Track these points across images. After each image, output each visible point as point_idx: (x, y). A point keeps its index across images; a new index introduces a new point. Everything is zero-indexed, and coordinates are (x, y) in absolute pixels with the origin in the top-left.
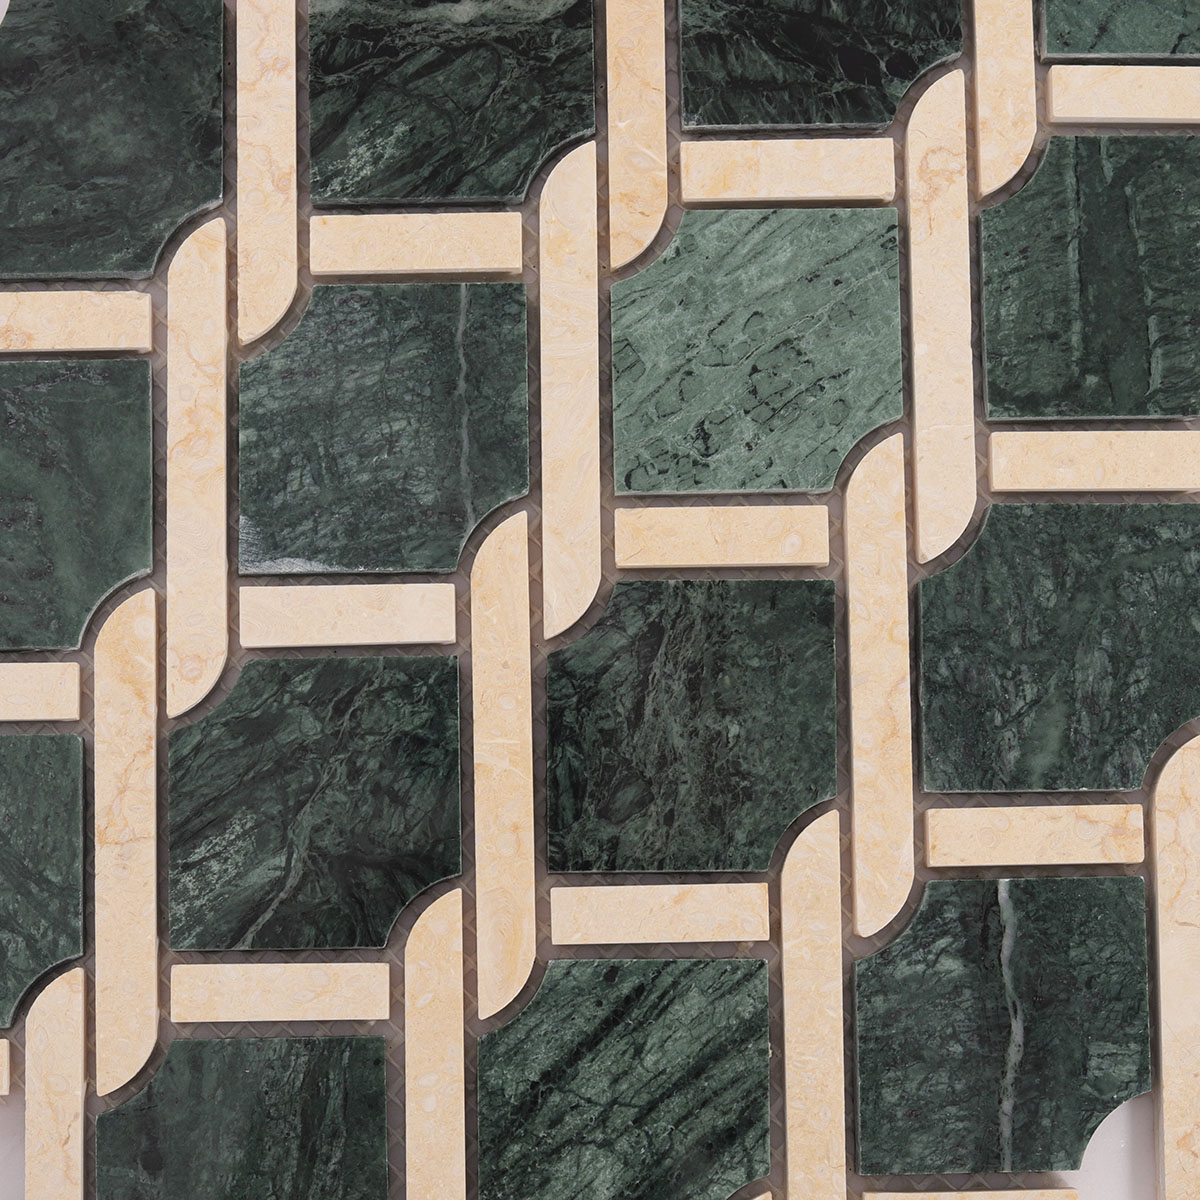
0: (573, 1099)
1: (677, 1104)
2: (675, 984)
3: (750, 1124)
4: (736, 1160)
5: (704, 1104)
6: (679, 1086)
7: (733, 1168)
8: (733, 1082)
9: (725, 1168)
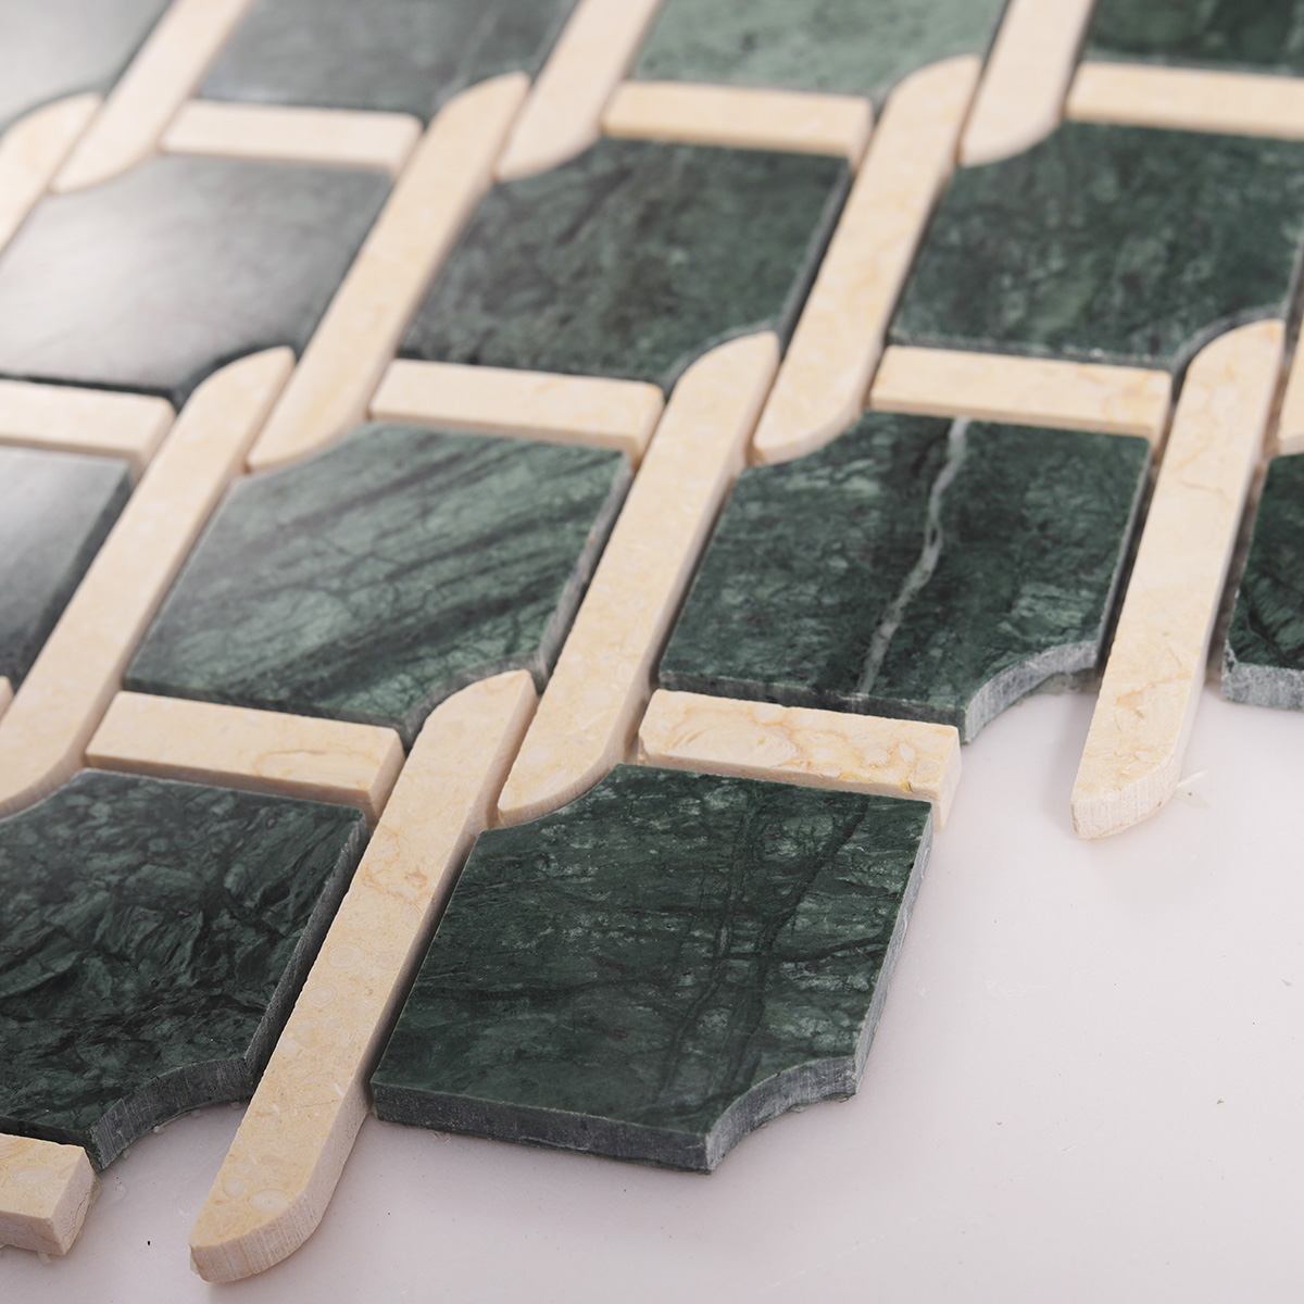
0: (320, 545)
1: (448, 568)
2: (501, 459)
3: (534, 598)
4: (500, 630)
5: (484, 571)
6: (460, 551)
7: (490, 638)
8: (531, 556)
9: (480, 637)
